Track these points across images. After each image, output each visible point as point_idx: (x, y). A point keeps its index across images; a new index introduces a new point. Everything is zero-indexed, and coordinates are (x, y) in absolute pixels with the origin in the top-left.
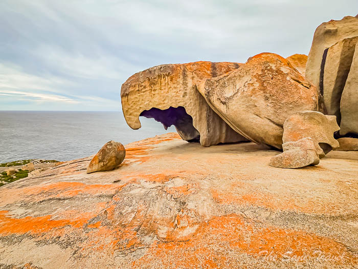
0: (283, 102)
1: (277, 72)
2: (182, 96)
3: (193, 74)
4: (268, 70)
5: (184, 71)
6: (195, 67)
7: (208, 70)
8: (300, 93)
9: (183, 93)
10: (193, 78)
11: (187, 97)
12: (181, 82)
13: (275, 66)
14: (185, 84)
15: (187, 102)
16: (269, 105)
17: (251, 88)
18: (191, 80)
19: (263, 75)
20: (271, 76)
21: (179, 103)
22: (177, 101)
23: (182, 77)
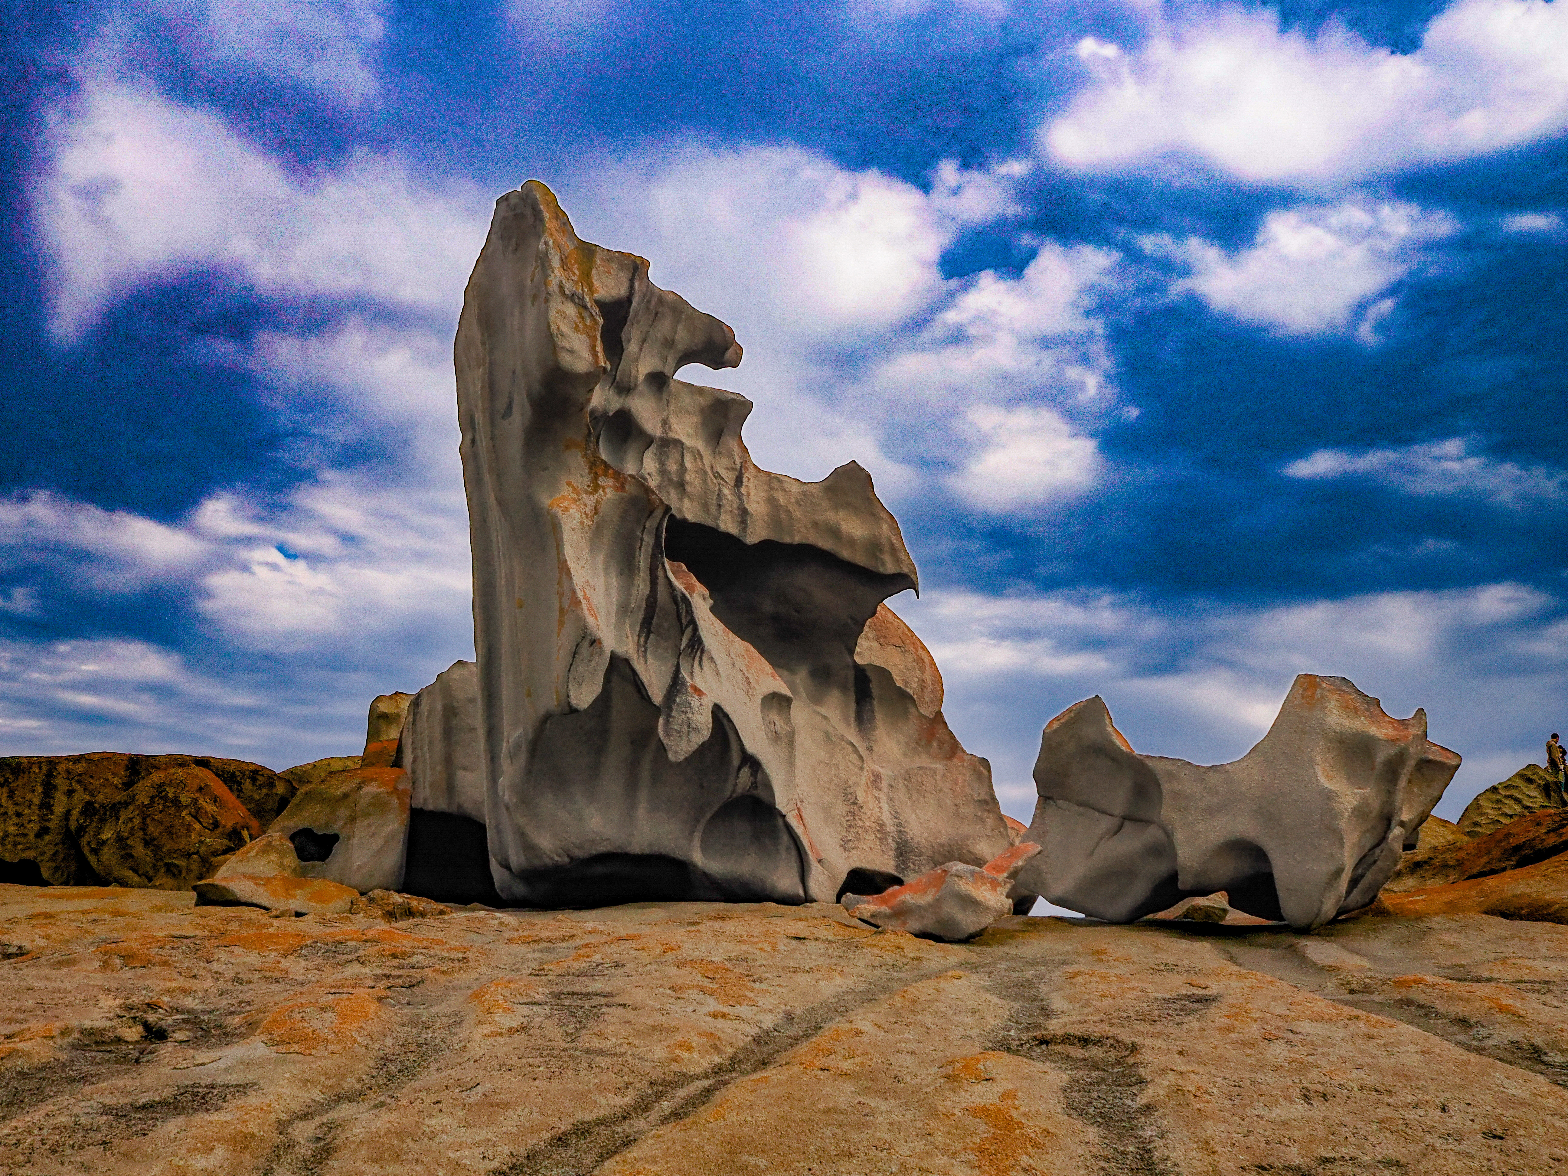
0: (165, 849)
1: (172, 801)
2: (32, 836)
3: (71, 784)
4: (161, 798)
5: (49, 775)
6: (80, 768)
7: (115, 775)
8: (190, 836)
9: (36, 827)
10: (70, 793)
11: (48, 838)
12: (36, 801)
13: (173, 791)
14: (46, 806)
15: (45, 849)
16: (149, 853)
17: (130, 825)
18: (64, 799)
19: (151, 805)
20: (161, 807)
21: (23, 850)
22: (20, 847)
23: (39, 789)
